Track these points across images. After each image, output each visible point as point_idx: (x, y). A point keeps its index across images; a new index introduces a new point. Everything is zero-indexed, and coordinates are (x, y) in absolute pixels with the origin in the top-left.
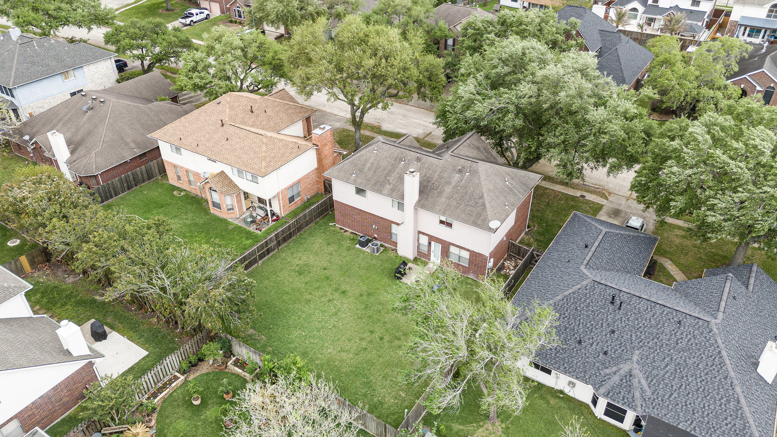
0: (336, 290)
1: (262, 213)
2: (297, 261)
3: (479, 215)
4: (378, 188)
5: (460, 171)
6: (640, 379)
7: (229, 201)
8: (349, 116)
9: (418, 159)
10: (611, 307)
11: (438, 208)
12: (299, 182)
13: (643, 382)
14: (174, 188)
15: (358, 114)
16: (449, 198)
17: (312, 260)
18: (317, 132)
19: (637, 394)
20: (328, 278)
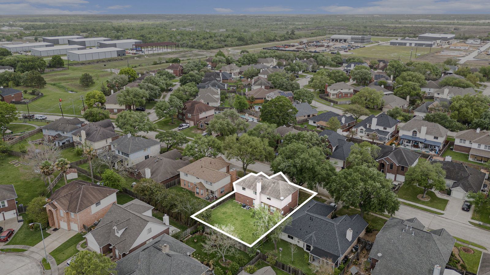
0: (235, 218)
1: (212, 196)
2: (223, 211)
3: (278, 196)
4: (249, 187)
5: (274, 183)
6: (314, 238)
7: (202, 192)
8: (242, 166)
9: (262, 179)
10: (310, 220)
11: (266, 193)
12: (224, 187)
13: (315, 239)
14: (183, 188)
15: (245, 165)
16: (270, 191)
17: (227, 210)
18: (231, 170)
19: (313, 241)
20: (232, 215)
